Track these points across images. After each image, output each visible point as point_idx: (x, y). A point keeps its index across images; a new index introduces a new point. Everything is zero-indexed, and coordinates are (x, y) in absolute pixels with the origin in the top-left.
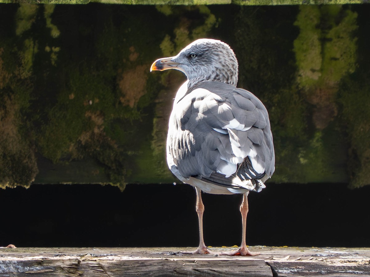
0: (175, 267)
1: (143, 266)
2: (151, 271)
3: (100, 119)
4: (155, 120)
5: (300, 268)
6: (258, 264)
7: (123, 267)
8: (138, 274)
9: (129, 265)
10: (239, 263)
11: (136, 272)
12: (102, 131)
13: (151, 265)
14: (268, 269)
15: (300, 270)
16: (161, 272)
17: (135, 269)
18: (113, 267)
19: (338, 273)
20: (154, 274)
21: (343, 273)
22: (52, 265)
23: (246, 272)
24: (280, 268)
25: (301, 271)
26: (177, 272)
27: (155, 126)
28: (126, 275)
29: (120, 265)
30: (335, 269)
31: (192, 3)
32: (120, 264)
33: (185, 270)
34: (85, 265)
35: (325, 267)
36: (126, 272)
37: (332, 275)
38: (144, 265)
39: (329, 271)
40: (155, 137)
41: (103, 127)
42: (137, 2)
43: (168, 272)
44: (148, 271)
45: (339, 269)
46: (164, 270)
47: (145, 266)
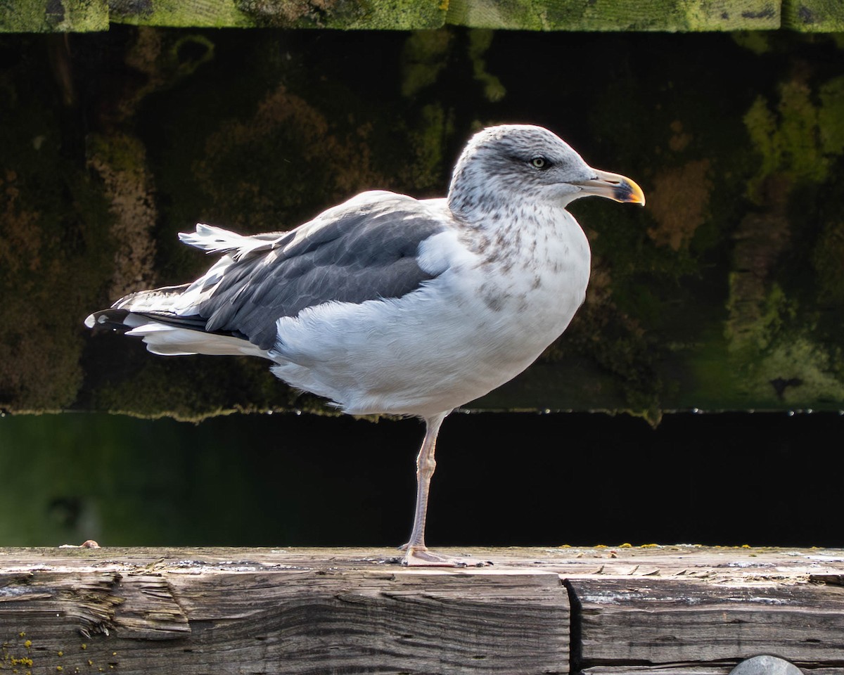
0: (338, 589)
1: (264, 587)
2: (280, 598)
3: (603, 275)
4: (733, 277)
5: (640, 593)
6: (542, 582)
7: (219, 588)
8: (250, 604)
9: (232, 585)
10: (497, 581)
11: (247, 600)
12: (607, 300)
13: (281, 584)
14: (561, 593)
15: (639, 595)
16: (304, 600)
17: (245, 593)
18: (196, 588)
19: (727, 603)
20: (288, 603)
21: (739, 602)
22: (53, 584)
23: (506, 599)
24: (592, 592)
25: (641, 598)
26: (340, 599)
27: (733, 290)
28: (224, 605)
29: (212, 584)
30: (722, 594)
31: (687, 27)
32: (212, 582)
33: (361, 595)
34: (133, 584)
35: (701, 591)
36: (223, 601)
37: (711, 607)
38: (267, 585)
39: (708, 597)
40: (734, 313)
41: (610, 291)
42: (554, 26)
43: (320, 599)
44: (274, 598)
45: (733, 594)
46: (312, 596)
47: (269, 586)
